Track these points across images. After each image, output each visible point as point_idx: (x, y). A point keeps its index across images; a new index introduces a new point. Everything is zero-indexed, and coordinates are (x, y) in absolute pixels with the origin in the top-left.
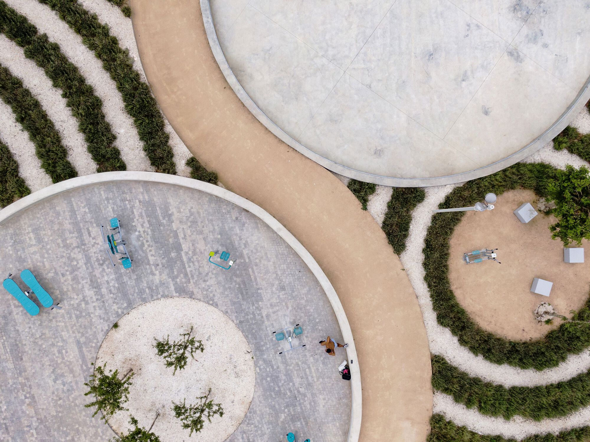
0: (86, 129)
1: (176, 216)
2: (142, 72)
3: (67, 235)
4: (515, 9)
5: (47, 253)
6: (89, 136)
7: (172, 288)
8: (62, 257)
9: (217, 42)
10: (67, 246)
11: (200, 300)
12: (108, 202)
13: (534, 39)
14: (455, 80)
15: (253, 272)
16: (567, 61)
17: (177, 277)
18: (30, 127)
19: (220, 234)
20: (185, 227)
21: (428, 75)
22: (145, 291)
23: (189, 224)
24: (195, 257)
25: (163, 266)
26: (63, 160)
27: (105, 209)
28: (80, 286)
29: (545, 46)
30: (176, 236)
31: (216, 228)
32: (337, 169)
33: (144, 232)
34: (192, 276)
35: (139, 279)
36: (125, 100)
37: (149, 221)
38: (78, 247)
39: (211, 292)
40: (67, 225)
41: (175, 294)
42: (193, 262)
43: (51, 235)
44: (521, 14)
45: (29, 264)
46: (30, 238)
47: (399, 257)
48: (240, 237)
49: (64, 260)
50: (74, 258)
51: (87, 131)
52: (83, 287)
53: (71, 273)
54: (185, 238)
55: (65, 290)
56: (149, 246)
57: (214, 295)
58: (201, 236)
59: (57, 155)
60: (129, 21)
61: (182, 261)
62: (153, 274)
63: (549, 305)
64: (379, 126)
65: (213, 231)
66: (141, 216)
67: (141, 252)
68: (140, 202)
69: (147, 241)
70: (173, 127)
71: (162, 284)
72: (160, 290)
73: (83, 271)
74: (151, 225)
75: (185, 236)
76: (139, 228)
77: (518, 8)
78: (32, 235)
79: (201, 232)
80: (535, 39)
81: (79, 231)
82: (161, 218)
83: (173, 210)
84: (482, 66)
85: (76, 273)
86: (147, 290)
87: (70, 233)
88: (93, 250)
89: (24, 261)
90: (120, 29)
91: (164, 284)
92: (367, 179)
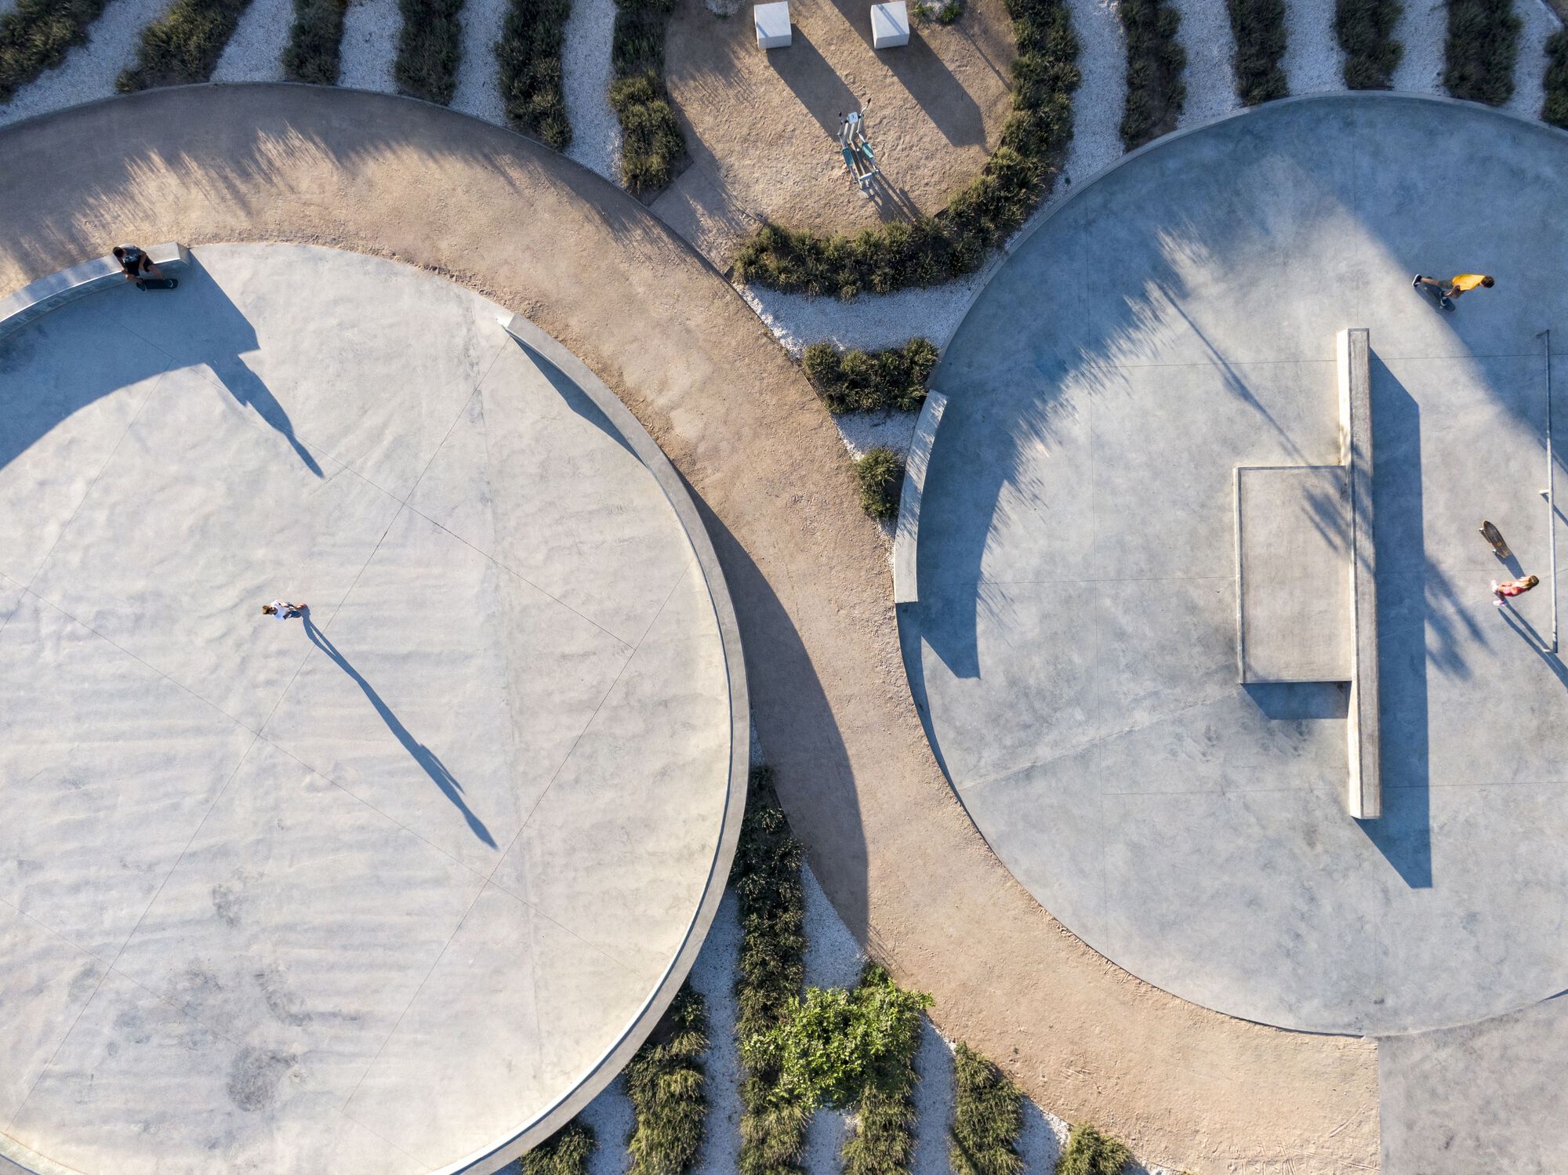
4: (196, 975)
14: (20, 845)
16: (80, 1103)
21: (30, 783)
29: (112, 1047)
44: (185, 990)
60: (110, 91)
77: (199, 981)
80: (126, 1024)
90: (87, 71)
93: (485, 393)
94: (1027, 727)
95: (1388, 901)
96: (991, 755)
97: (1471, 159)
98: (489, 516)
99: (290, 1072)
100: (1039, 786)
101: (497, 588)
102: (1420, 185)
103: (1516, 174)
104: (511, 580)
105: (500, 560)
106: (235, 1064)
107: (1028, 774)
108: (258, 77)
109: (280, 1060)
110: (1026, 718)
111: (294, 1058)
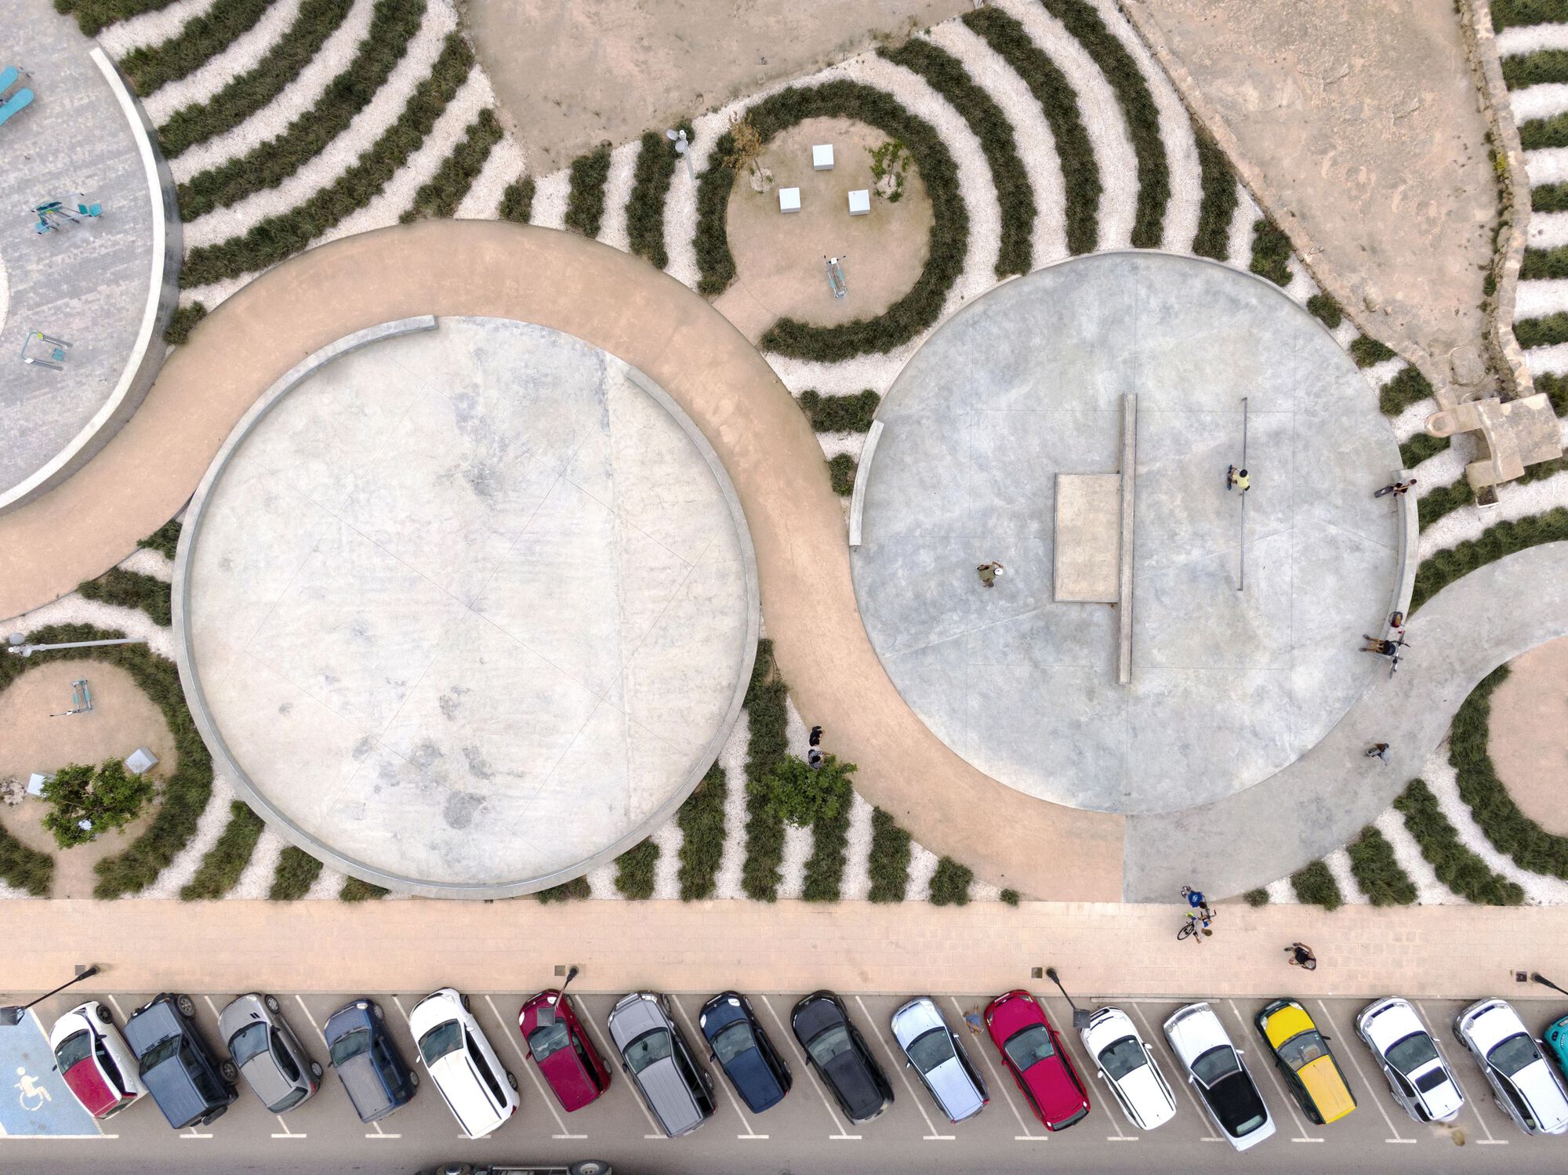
1: (118, 290)
2: (323, 240)
3: (88, 148)
4: (428, 747)
5: (64, 122)
7: (21, 287)
8: (59, 141)
9: (363, 341)
10: (72, 148)
11: (6, 323)
12: (131, 201)
13: (387, 773)
14: (327, 667)
15: (44, 394)
16: (357, 819)
17: (36, 293)
19: (94, 350)
20: (102, 302)
21: (333, 629)
22: (15, 251)
23: (106, 307)
24: (62, 316)
25: (50, 275)
27: (122, 197)
28: (21, 166)
29: (377, 789)
30: (91, 290)
31: (102, 343)
32: (195, 508)
33: (94, 248)
34: (37, 313)
35: (32, 243)
37: (108, 254)
38: (72, 162)
39: (17, 339)
40: (100, 147)
41: (13, 290)
42: (55, 314)
43: (86, 127)
44: (421, 756)
45: (47, 98)
46: (83, 98)
47: (74, 591)
48: (90, 375)
49: (54, 144)
50: (57, 157)
52: (20, 170)
53: (38, 154)
54: (87, 302)
55: (16, 146)
56: (76, 255)
57: (12, 342)
58: (90, 324)
60: (394, 221)
61: (56, 299)
62: (38, 263)
63: (24, 798)
64: (262, 564)
65: (96, 340)
66: (115, 243)
67: (67, 245)
68: (133, 242)
69: (81, 253)
70: (249, 283)
71: (27, 273)
72: (18, 272)
73: (40, 169)
74: (104, 257)
75: (90, 302)
76: (98, 242)
77: (429, 751)
78: (86, 101)
79: (95, 324)
80: (386, 775)
81: (93, 163)
82: (113, 270)
83: (123, 286)
84: (347, 703)
85: (38, 160)
86: (17, 254)
87: (90, 152)
88: (68, 183)
89: (52, 92)
90: (382, 210)
91: (26, 276)
92: (183, 546)
93: (611, 412)
94: (923, 623)
95: (1136, 736)
96: (901, 639)
97: (1207, 292)
98: (610, 484)
99: (481, 806)
100: (930, 659)
101: (613, 527)
102: (1176, 306)
103: (1234, 303)
104: (622, 523)
105: (616, 510)
106: (449, 801)
107: (924, 651)
108: (482, 216)
109: (476, 799)
110: (924, 617)
111: (484, 798)
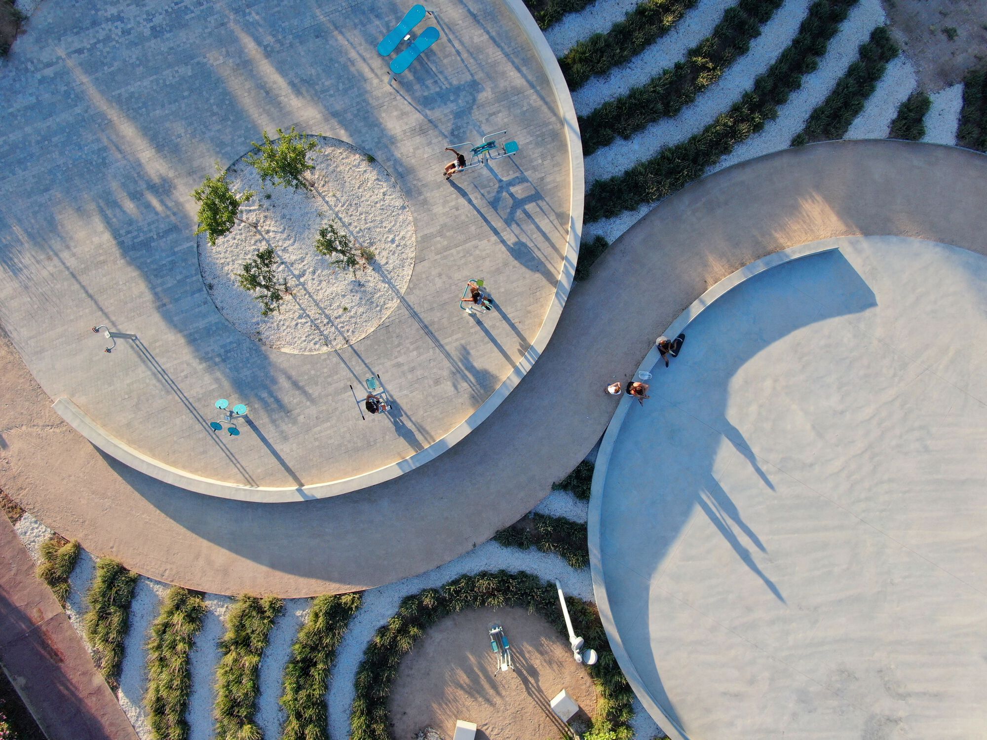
0: (635, 98)
2: (719, 167)
4: (843, 672)
6: (626, 103)
7: (427, 231)
11: (414, 270)
17: (443, 236)
18: (632, 24)
24: (471, 258)
26: (590, 71)
29: (795, 715)
36: (678, 147)
39: (425, 285)
41: (419, 235)
44: (836, 681)
47: (491, 539)
50: (458, 96)
51: (633, 101)
59: (598, 63)
60: (786, 145)
70: (647, 215)
77: (844, 675)
80: (803, 702)
81: (496, 100)
90: (774, 134)
91: (432, 219)
92: (597, 485)
99: (898, 728)
106: (866, 724)
108: (872, 136)
109: (892, 721)
111: (900, 719)
